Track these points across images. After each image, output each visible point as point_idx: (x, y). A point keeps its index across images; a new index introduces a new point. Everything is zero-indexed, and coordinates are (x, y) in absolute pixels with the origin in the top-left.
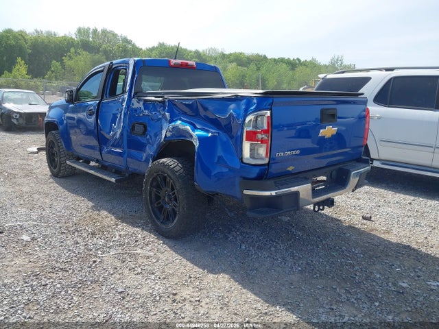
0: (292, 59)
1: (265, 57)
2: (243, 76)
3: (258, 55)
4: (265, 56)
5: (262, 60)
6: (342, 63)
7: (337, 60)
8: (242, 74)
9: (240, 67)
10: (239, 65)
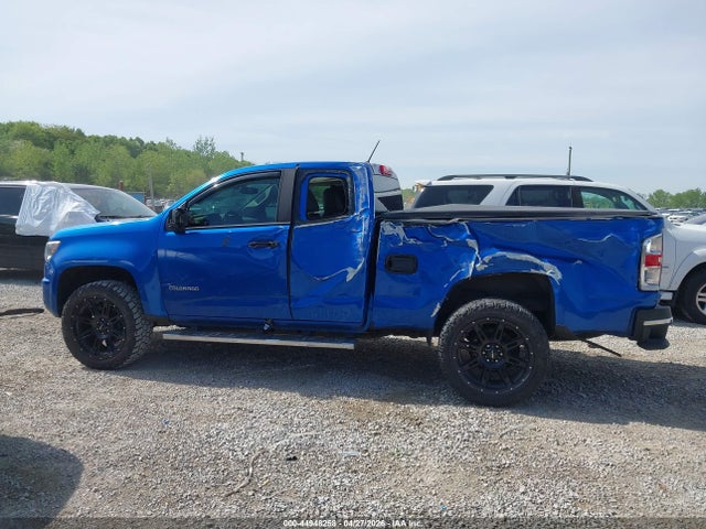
0: (128, 139)
1: (80, 133)
2: (46, 164)
3: (66, 129)
4: (79, 131)
5: (74, 138)
6: (213, 149)
7: (206, 144)
8: (45, 160)
9: (39, 149)
10: (36, 145)
